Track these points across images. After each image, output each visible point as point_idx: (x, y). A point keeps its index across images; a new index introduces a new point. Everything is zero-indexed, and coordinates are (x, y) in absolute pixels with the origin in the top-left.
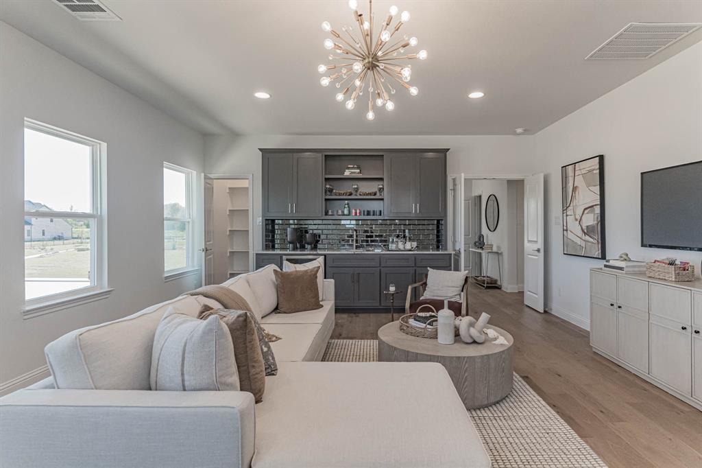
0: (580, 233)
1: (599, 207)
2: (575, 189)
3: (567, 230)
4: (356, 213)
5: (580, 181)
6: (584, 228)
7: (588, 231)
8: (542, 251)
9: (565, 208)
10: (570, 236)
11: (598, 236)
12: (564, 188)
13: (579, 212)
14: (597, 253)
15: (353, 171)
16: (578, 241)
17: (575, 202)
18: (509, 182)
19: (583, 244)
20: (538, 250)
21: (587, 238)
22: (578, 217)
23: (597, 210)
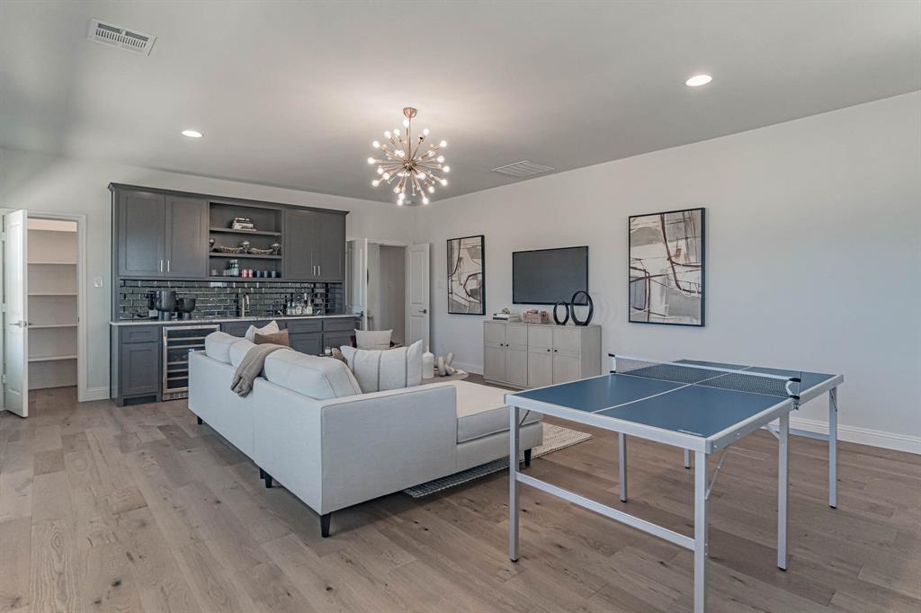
0: (465, 295)
1: (481, 275)
2: (460, 259)
3: (452, 293)
4: (248, 274)
5: (464, 254)
6: (468, 291)
7: (472, 294)
8: (428, 311)
9: (450, 273)
10: (455, 298)
11: (480, 297)
12: (450, 257)
13: (464, 278)
14: (479, 310)
15: (244, 225)
16: (463, 302)
17: (460, 270)
18: (382, 247)
19: (467, 304)
20: (425, 312)
21: (471, 299)
22: (463, 282)
23: (480, 277)
